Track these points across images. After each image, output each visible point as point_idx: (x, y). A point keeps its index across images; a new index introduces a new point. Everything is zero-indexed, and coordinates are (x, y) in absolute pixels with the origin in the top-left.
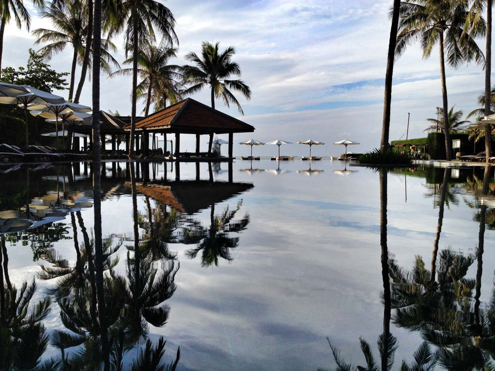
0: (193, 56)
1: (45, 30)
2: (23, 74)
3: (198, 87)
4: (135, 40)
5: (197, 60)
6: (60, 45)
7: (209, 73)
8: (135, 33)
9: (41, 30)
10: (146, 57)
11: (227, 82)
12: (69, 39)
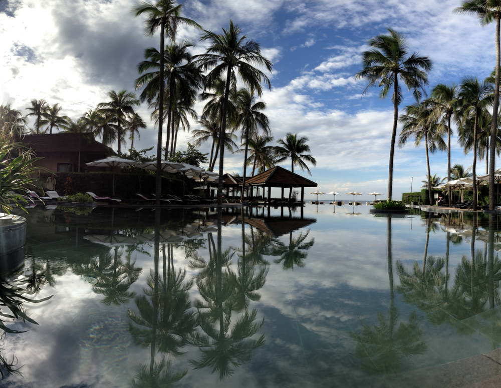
0: (281, 141)
1: (198, 130)
2: (185, 155)
3: (284, 159)
4: (247, 133)
5: (284, 143)
6: (206, 138)
7: (290, 150)
8: (247, 129)
9: (196, 130)
10: (254, 142)
11: (302, 156)
12: (211, 134)
